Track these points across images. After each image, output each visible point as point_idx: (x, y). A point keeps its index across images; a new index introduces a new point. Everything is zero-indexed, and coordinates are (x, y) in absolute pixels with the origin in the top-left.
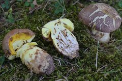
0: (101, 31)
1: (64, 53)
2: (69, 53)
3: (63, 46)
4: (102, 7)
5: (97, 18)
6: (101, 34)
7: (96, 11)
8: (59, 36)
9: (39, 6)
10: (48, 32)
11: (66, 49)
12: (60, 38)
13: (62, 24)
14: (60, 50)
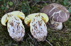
0: (58, 22)
1: (35, 37)
2: (38, 37)
3: (35, 31)
4: (55, 6)
5: (55, 13)
6: (57, 24)
7: (53, 9)
8: (35, 24)
9: (11, 8)
10: (28, 20)
11: (37, 34)
12: (35, 26)
13: (40, 16)
14: (32, 34)
